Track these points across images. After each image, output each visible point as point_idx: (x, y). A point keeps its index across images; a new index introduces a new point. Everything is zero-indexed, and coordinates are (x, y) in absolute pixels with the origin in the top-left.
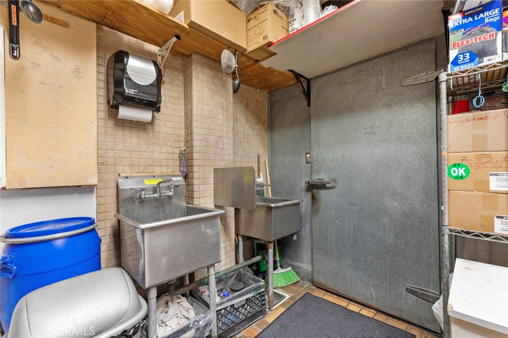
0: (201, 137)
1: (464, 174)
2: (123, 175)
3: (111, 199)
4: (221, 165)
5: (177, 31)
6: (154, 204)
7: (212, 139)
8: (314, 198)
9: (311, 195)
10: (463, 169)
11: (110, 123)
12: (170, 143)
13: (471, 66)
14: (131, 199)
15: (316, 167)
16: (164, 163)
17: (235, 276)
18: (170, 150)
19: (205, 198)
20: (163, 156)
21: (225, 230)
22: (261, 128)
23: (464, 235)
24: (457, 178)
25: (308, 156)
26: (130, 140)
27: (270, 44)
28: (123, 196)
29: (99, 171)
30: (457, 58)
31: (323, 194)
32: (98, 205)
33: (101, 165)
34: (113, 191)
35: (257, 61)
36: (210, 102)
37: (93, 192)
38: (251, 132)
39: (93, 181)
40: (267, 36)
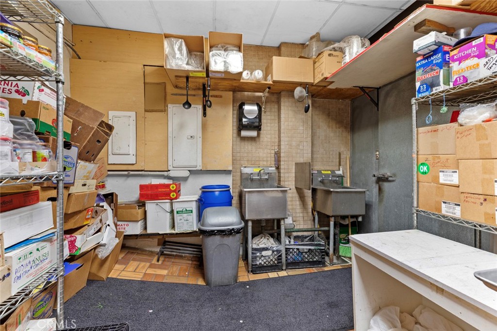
0: (286, 143)
1: (427, 171)
2: (244, 166)
3: (238, 178)
4: (301, 160)
5: (268, 86)
6: (258, 182)
7: (294, 143)
8: (380, 189)
9: (378, 187)
10: (426, 167)
11: (239, 139)
12: (269, 147)
13: (427, 94)
14: (247, 179)
15: (382, 163)
16: (265, 159)
17: (308, 238)
18: (269, 151)
19: (289, 181)
20: (265, 155)
21: (303, 205)
22: (343, 131)
23: (423, 214)
24: (423, 173)
25: (378, 153)
26: (248, 147)
27: (326, 78)
28: (244, 177)
29: (233, 163)
30: (420, 88)
31: (386, 185)
32: (233, 180)
33: (234, 161)
34: (239, 174)
35: (325, 86)
36: (293, 120)
37: (231, 174)
38: (332, 135)
39: (230, 168)
40: (323, 73)
